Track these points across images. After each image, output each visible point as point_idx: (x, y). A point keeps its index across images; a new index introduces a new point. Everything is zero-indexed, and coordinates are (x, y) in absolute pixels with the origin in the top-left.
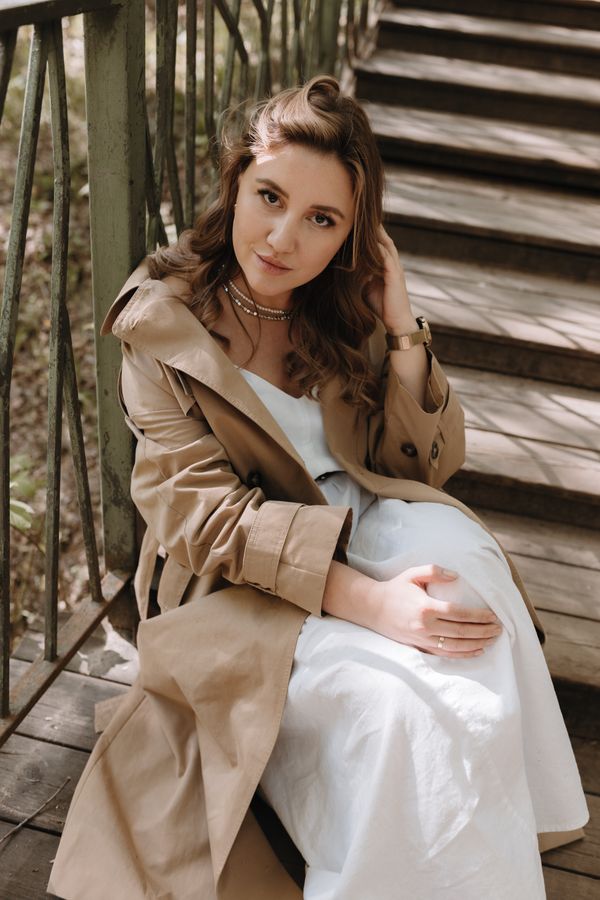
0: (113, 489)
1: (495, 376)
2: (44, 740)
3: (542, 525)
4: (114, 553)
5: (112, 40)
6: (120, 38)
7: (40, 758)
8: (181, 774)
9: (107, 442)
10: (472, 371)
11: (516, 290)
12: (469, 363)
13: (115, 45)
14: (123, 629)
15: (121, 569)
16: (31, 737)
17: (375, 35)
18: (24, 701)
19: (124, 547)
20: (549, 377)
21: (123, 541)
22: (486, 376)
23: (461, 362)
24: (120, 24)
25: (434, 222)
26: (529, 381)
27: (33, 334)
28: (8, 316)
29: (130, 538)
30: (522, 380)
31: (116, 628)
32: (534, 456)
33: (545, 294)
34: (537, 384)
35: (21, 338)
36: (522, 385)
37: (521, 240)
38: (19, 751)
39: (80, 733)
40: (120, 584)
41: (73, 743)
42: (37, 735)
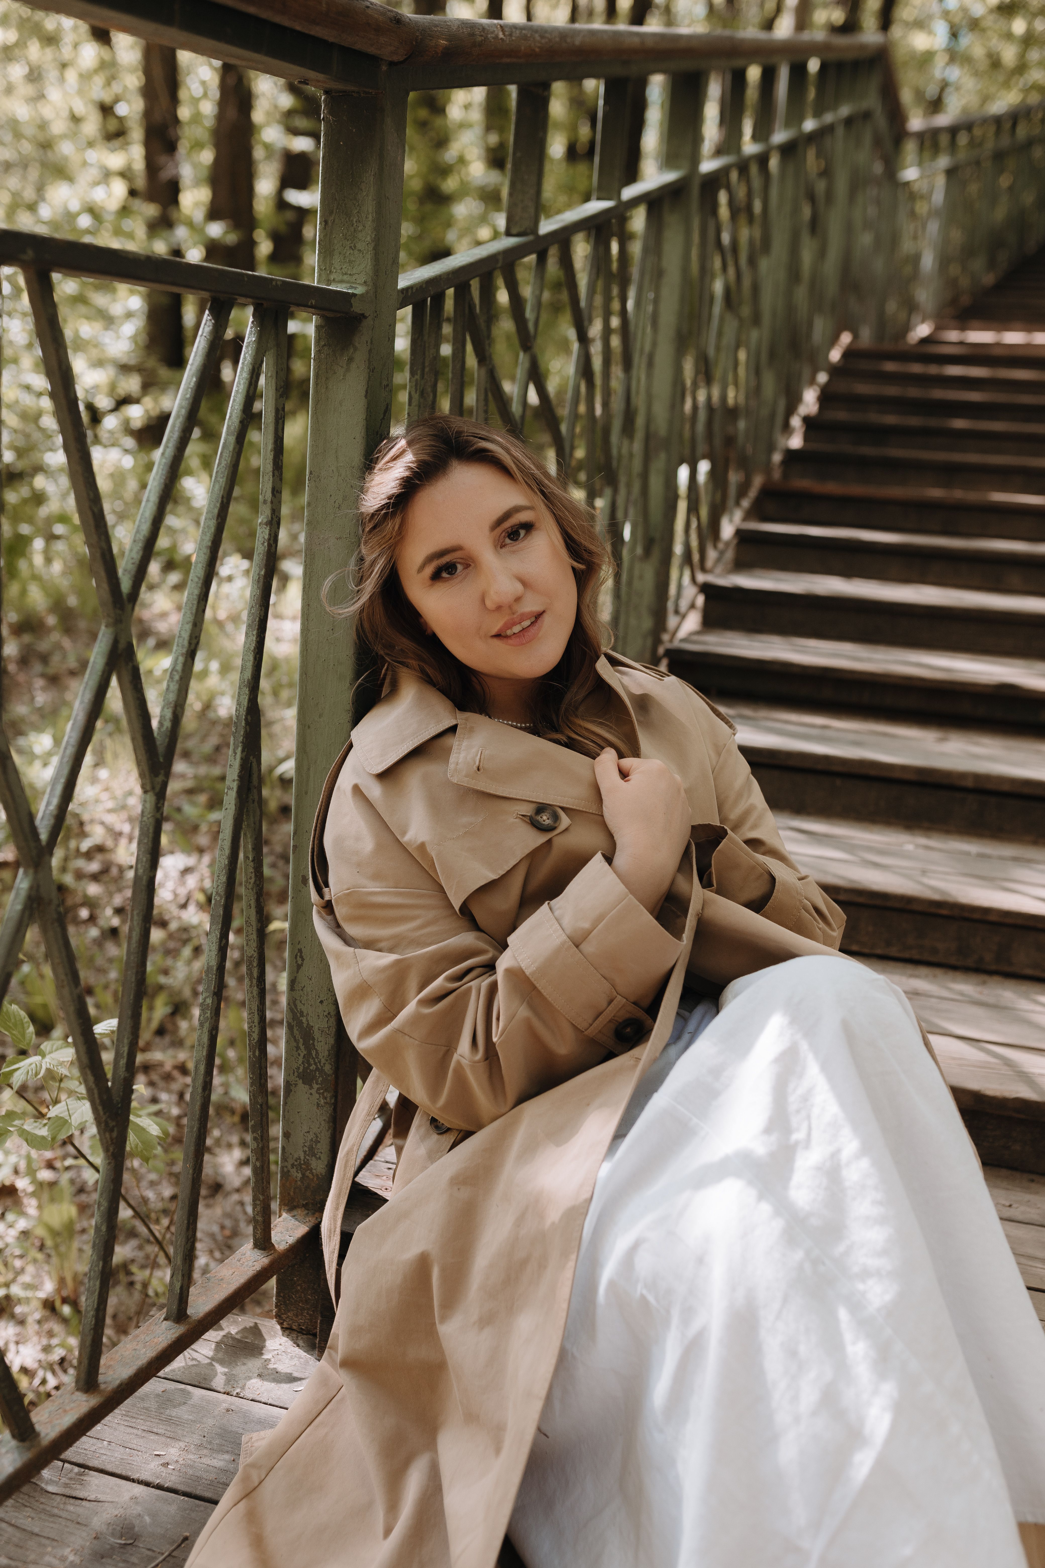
0: (303, 1052)
1: (938, 972)
2: (147, 1484)
3: (1032, 1181)
4: (296, 1175)
5: (351, 360)
6: (360, 356)
7: (138, 1509)
8: (387, 1532)
9: (299, 967)
10: (900, 965)
11: (968, 854)
12: (893, 951)
13: (353, 366)
14: (300, 1332)
15: (305, 1206)
16: (126, 1478)
18: (125, 1372)
19: (314, 1163)
20: (1029, 972)
21: (311, 1151)
22: (923, 970)
23: (879, 951)
24: (362, 341)
25: (827, 758)
26: (996, 978)
29: (324, 1146)
30: (985, 977)
31: (287, 1330)
33: (1015, 859)
34: (1011, 984)
36: (984, 983)
37: (969, 783)
38: (101, 1497)
39: (212, 1476)
40: (301, 1230)
41: (199, 1492)
42: (135, 1476)
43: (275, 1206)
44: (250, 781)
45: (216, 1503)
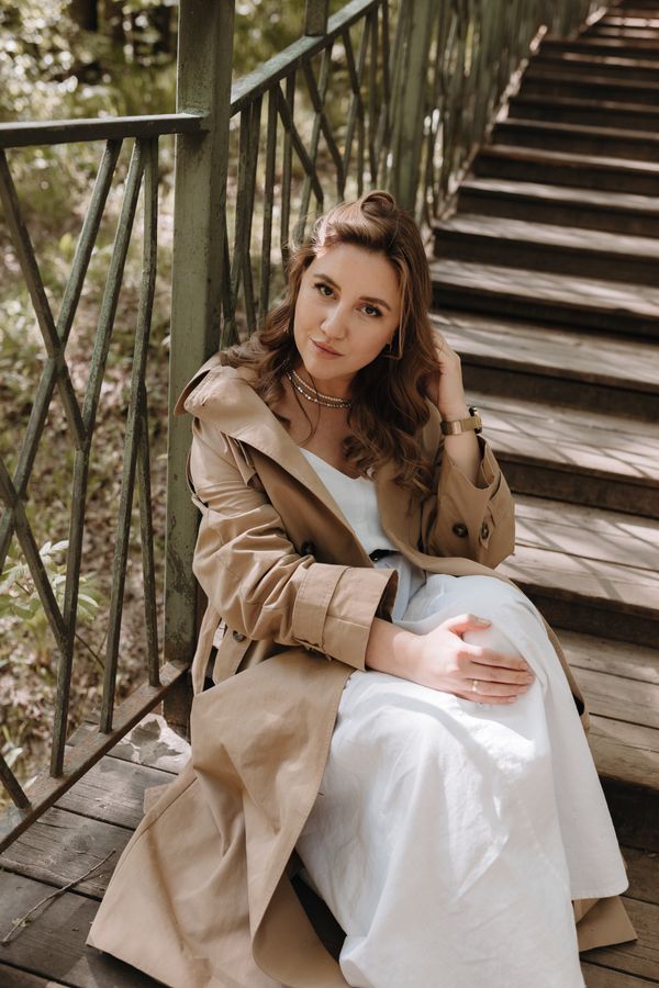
0: (176, 574)
1: (561, 505)
2: (92, 818)
3: (603, 643)
4: (174, 641)
5: (200, 159)
6: (206, 158)
7: (88, 833)
8: (225, 852)
9: (173, 526)
10: (539, 500)
11: (586, 426)
12: (536, 492)
13: (202, 163)
14: (178, 725)
15: (179, 659)
16: (81, 814)
17: (455, 201)
18: (77, 765)
19: (184, 636)
20: (616, 507)
21: (182, 629)
22: (553, 504)
23: (526, 491)
24: (207, 146)
25: (504, 361)
26: (597, 510)
27: (106, 483)
28: (94, 380)
29: (189, 627)
30: (590, 510)
31: (170, 724)
32: (595, 573)
33: (615, 431)
34: (604, 514)
35: (94, 486)
36: (588, 514)
37: (592, 380)
38: (68, 826)
39: (129, 813)
40: (178, 673)
41: (121, 822)
42: (86, 813)
43: (162, 656)
44: (141, 430)
45: (134, 830)
